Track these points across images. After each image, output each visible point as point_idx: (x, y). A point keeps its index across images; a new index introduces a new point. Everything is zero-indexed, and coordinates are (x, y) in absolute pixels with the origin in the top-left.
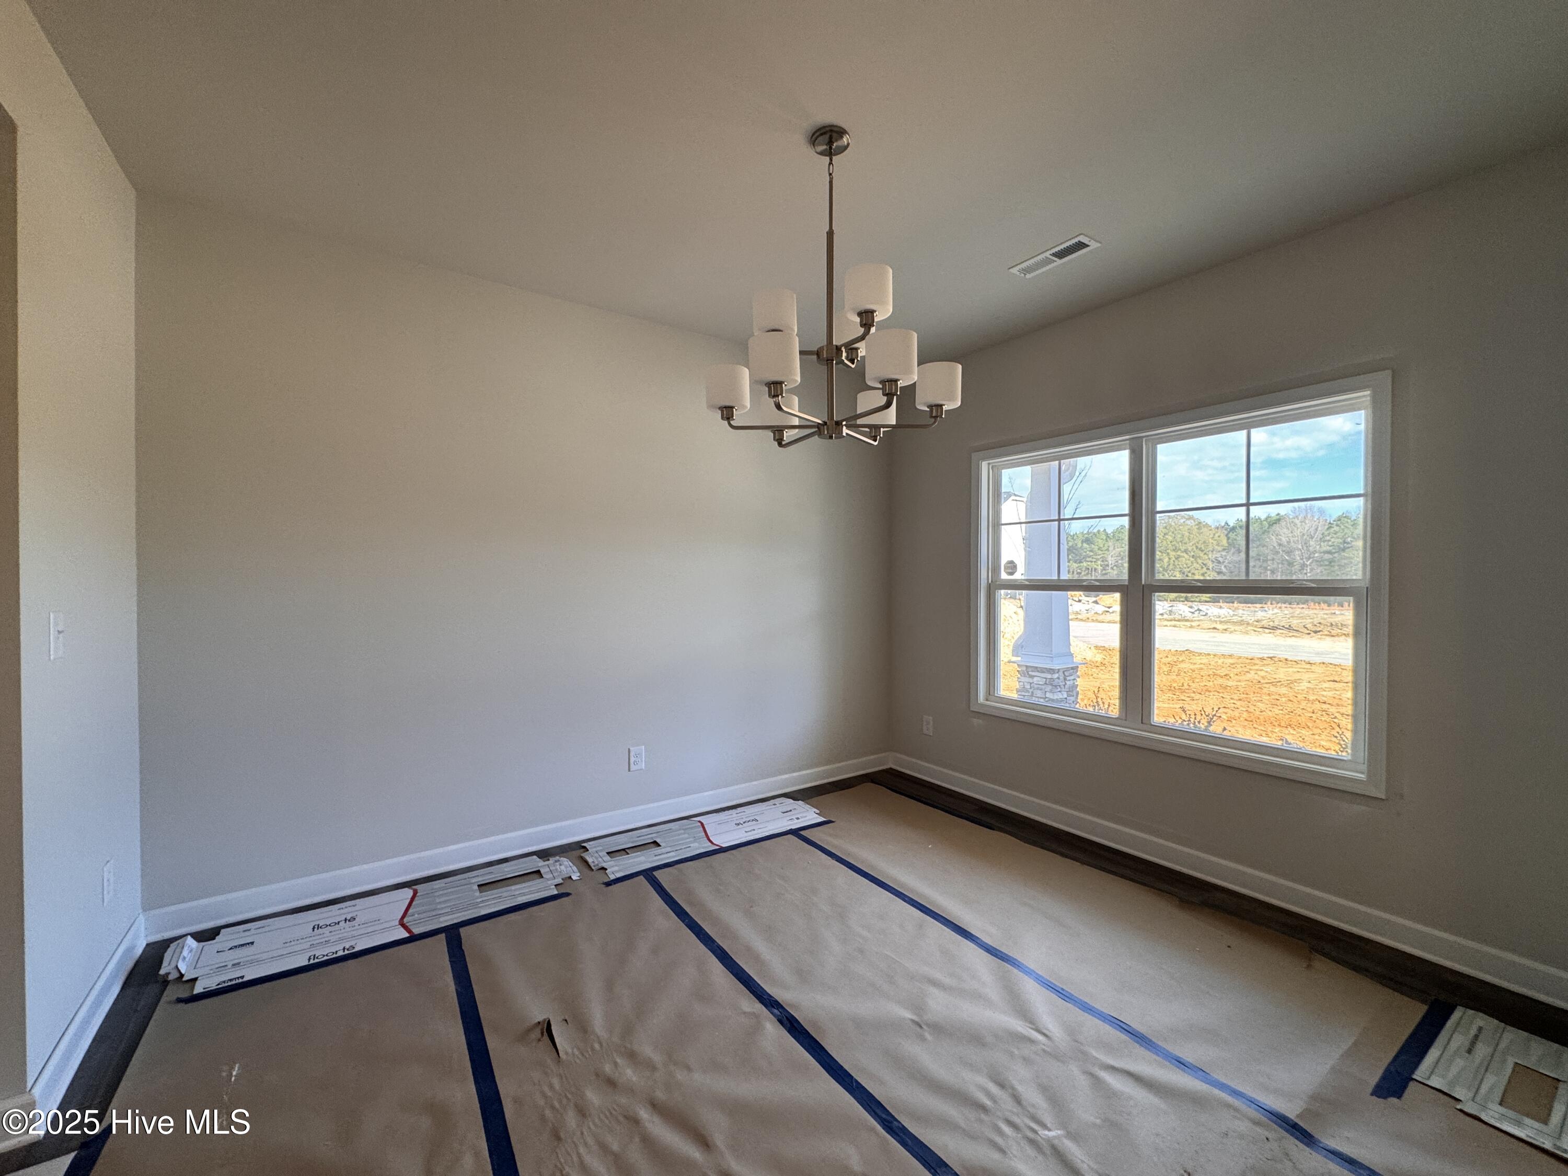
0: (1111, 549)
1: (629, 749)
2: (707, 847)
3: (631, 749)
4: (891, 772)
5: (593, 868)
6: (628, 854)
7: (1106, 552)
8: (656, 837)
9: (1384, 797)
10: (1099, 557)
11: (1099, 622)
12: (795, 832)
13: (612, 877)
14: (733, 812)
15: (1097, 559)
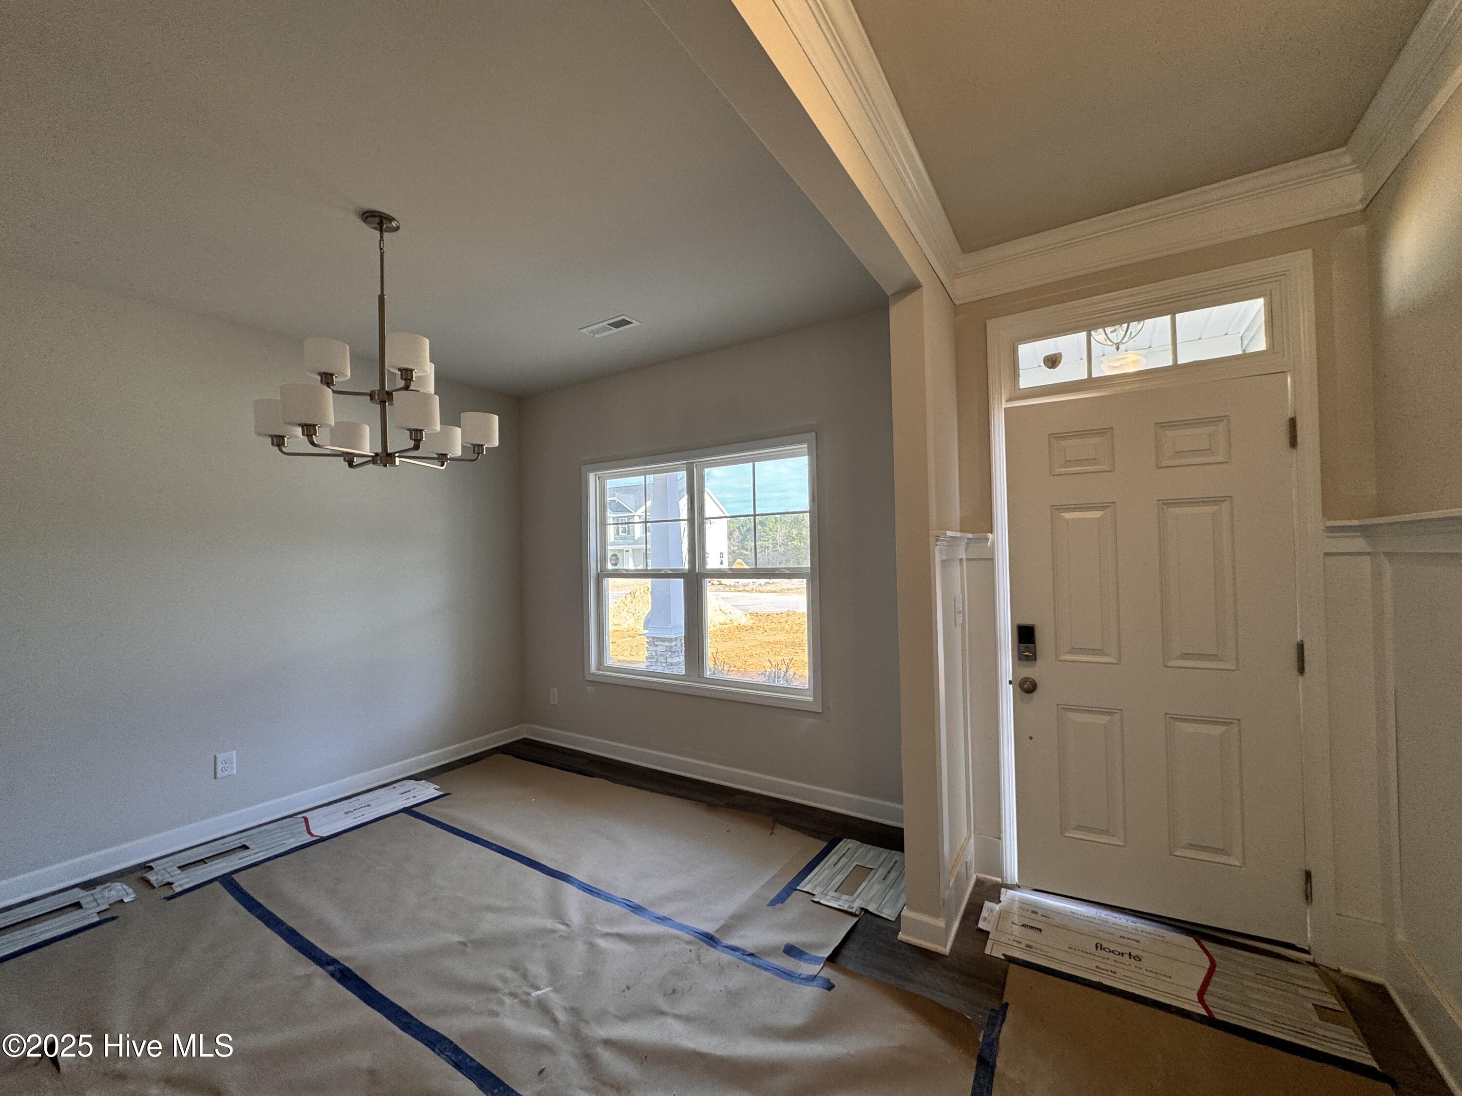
0: (779, 530)
1: (215, 756)
2: (308, 839)
3: (218, 756)
4: (525, 742)
5: (155, 885)
6: (206, 863)
7: (775, 533)
8: (245, 841)
9: (820, 711)
10: (770, 537)
11: (761, 592)
12: (407, 810)
13: (179, 889)
14: (345, 802)
15: (769, 539)
